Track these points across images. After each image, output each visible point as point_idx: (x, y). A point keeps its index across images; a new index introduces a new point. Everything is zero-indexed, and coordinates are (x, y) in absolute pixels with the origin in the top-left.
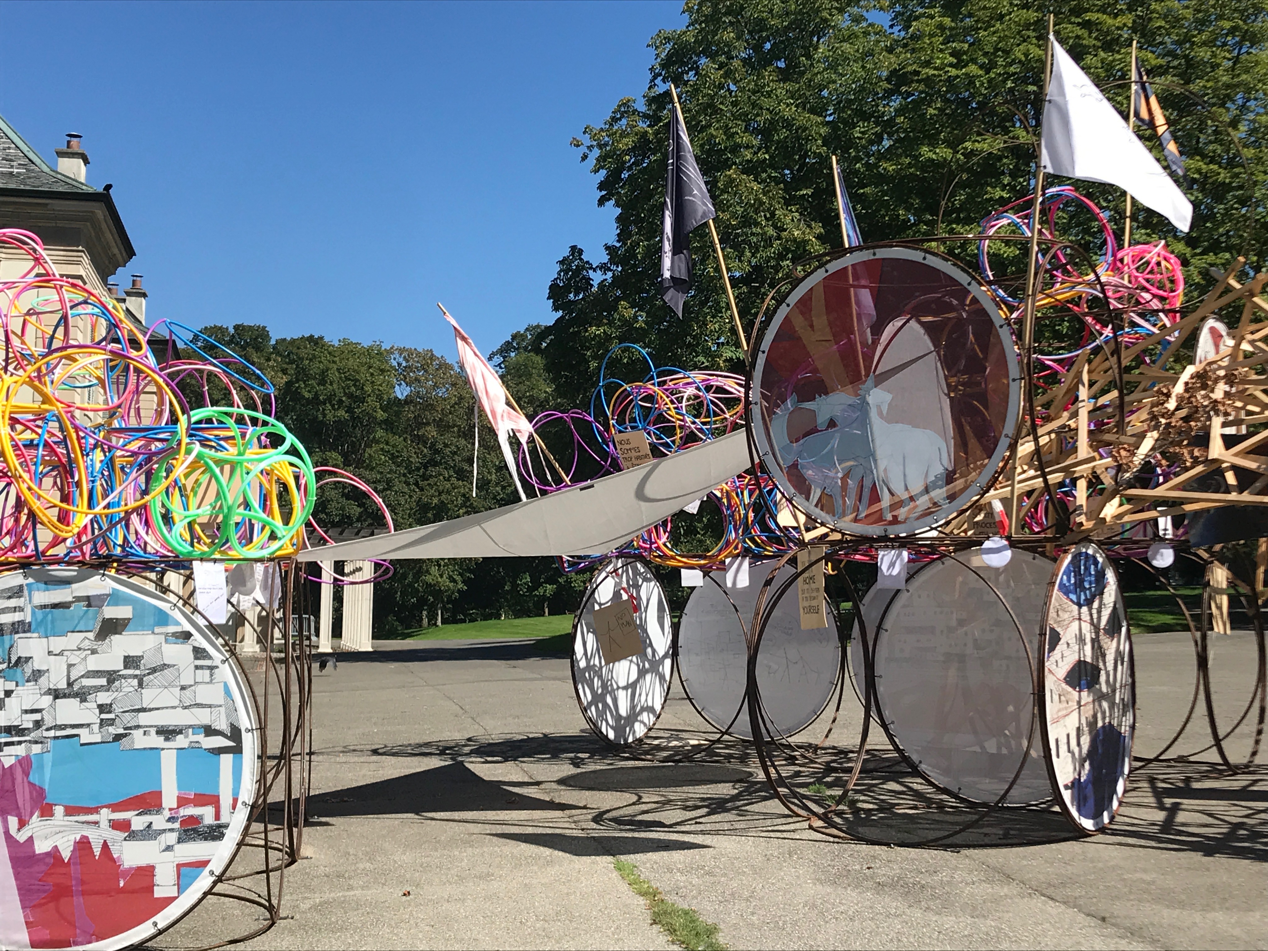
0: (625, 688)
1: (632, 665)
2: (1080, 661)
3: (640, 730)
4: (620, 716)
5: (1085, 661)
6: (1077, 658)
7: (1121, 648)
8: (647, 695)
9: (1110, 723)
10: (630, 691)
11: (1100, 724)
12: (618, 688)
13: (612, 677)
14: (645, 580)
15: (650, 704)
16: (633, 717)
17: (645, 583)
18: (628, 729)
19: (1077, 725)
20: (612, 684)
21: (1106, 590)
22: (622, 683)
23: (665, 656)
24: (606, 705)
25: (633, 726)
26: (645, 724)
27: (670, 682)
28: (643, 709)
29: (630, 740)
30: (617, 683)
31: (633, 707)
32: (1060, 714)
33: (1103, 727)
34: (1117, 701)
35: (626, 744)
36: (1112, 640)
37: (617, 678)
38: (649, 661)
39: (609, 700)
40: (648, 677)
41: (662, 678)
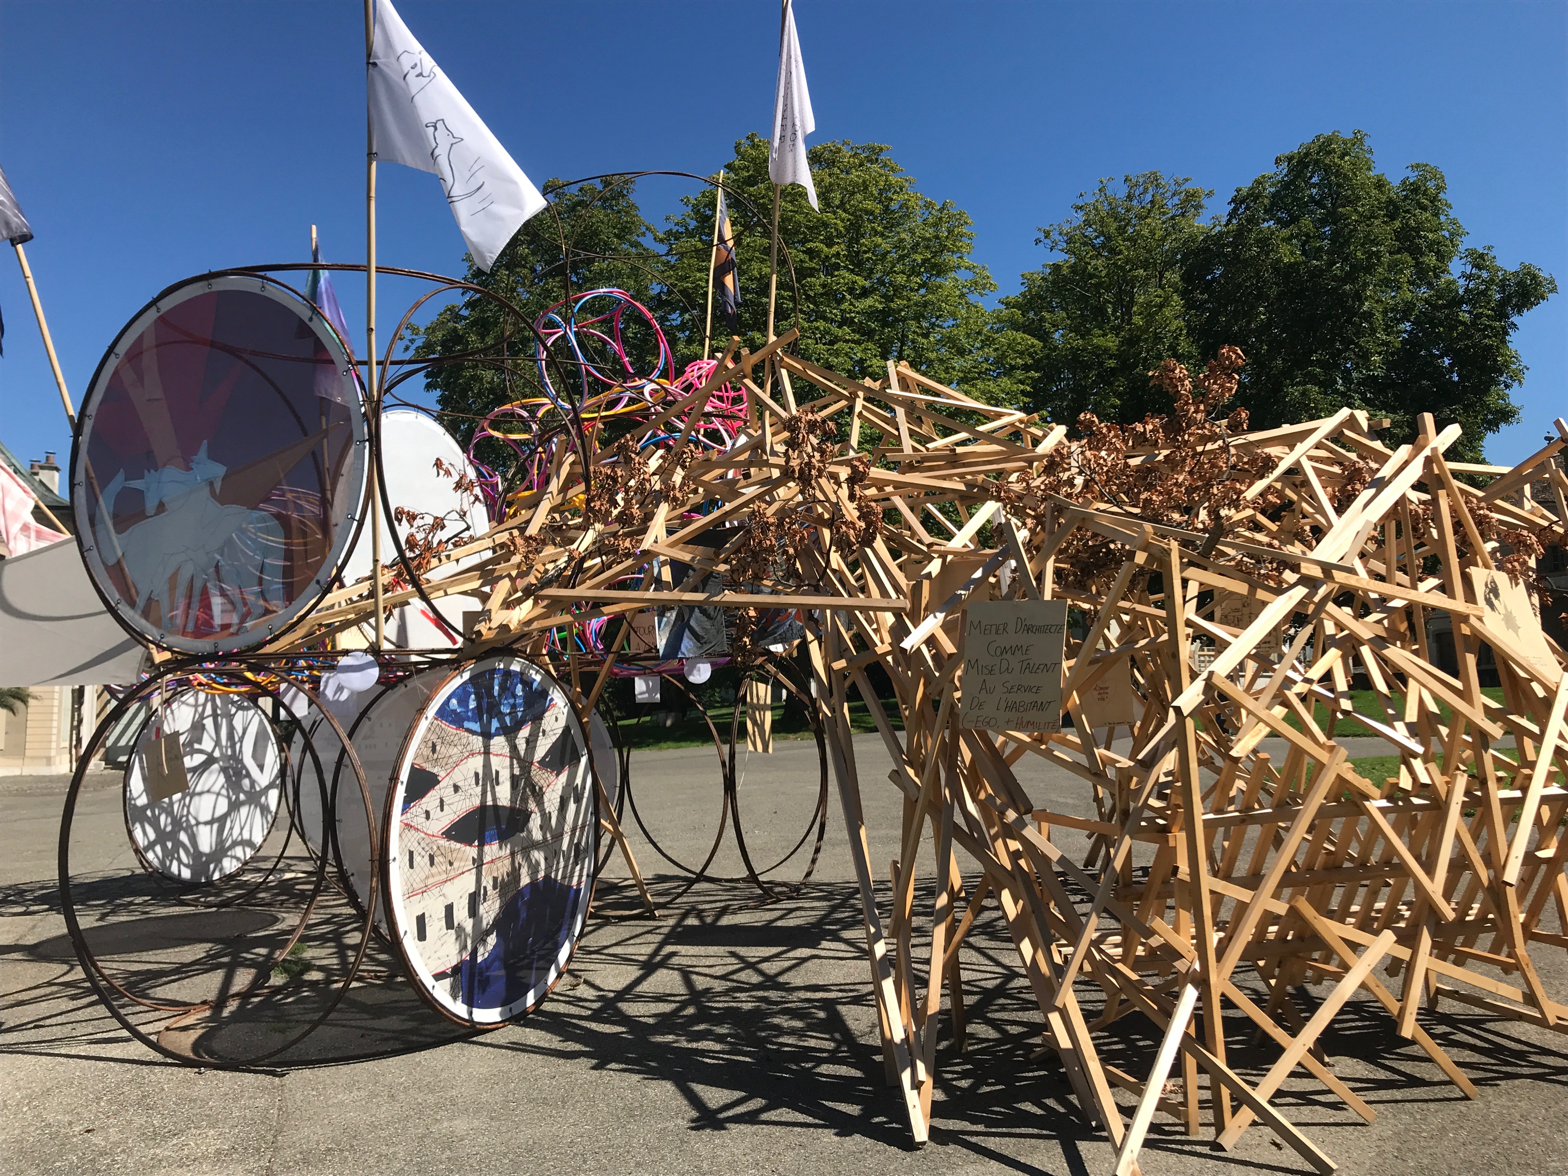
0: (210, 823)
1: (220, 798)
2: (483, 807)
3: (230, 866)
4: (201, 854)
5: (495, 807)
6: (477, 802)
7: (579, 781)
8: (242, 829)
9: (547, 877)
10: (215, 826)
11: (525, 880)
12: (198, 823)
13: (188, 812)
14: (240, 708)
15: (246, 836)
16: (221, 851)
17: (240, 713)
18: (212, 866)
19: (472, 890)
20: (188, 820)
21: (546, 715)
22: (205, 816)
23: (271, 786)
24: (178, 844)
25: (221, 862)
26: (238, 859)
27: (276, 813)
28: (235, 844)
29: (216, 876)
30: (195, 819)
31: (220, 842)
32: (430, 881)
33: (533, 884)
34: (565, 847)
35: (210, 883)
36: (558, 775)
37: (198, 812)
38: (245, 792)
39: (183, 837)
40: (244, 810)
41: (265, 810)
